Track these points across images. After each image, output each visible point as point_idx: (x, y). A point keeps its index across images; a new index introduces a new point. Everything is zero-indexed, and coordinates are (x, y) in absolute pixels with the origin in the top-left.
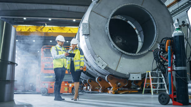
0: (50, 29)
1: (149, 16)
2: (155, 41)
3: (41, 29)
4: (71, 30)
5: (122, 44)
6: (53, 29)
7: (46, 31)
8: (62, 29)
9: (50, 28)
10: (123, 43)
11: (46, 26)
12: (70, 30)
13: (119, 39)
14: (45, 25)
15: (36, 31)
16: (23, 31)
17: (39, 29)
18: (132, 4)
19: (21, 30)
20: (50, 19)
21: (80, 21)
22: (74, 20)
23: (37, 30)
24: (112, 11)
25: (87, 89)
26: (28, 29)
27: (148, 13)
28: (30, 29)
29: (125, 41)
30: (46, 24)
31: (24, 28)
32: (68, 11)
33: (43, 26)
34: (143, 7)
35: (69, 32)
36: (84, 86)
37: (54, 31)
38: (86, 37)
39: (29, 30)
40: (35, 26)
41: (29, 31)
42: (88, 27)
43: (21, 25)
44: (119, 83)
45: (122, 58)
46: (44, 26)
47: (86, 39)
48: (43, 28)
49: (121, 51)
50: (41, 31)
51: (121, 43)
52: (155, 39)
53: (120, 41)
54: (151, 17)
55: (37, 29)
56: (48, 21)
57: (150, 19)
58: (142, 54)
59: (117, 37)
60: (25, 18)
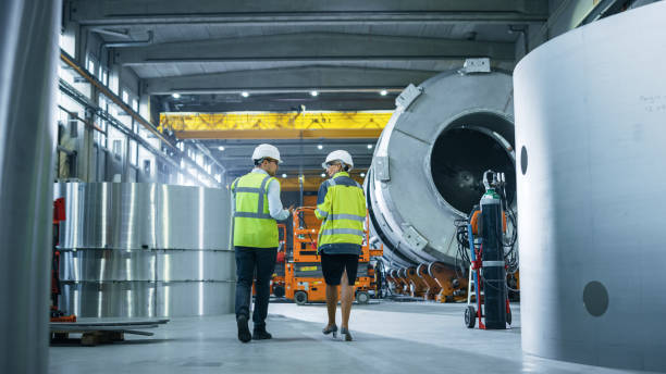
0: (316, 121)
3: (291, 122)
4: (376, 120)
6: (324, 120)
7: (305, 127)
8: (349, 117)
9: (315, 118)
11: (305, 112)
12: (372, 120)
13: (465, 178)
14: (301, 110)
15: (277, 128)
16: (240, 128)
17: (285, 122)
18: (480, 110)
19: (235, 126)
20: (314, 93)
22: (384, 93)
23: (279, 126)
25: (408, 291)
26: (254, 122)
28: (259, 121)
30: (303, 107)
31: (244, 120)
33: (295, 113)
34: (506, 114)
35: (372, 126)
36: (403, 284)
37: (327, 126)
38: (384, 185)
39: (256, 125)
40: (275, 114)
41: (256, 128)
42: (387, 165)
43: (235, 113)
44: (455, 281)
46: (298, 114)
47: (385, 188)
48: (296, 117)
49: (458, 212)
50: (291, 127)
53: (470, 183)
55: (279, 122)
56: (309, 96)
59: (461, 174)
60: (245, 94)
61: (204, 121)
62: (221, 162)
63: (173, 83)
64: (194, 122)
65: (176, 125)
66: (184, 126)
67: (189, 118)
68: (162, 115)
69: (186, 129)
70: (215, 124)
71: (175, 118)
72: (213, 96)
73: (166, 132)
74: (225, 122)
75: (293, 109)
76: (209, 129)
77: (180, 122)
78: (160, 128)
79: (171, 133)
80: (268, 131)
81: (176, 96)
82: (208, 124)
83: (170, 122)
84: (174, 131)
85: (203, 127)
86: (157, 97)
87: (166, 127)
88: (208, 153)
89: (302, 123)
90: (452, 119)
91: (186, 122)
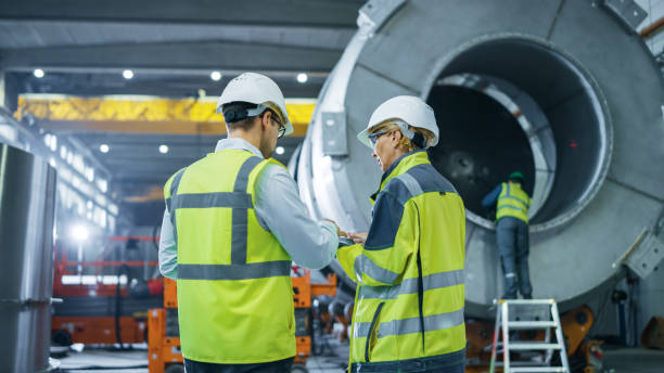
1: (576, 78)
2: (600, 177)
3: (186, 111)
5: (472, 182)
7: (203, 119)
10: (477, 179)
11: (203, 99)
13: (461, 162)
14: (197, 96)
15: (169, 119)
16: (122, 117)
17: (178, 111)
18: (509, 35)
19: (116, 114)
20: (216, 76)
21: (324, 80)
22: (302, 78)
23: (171, 115)
24: (433, 61)
26: (138, 110)
27: (572, 67)
28: (146, 110)
29: (486, 171)
30: (202, 93)
31: (127, 108)
32: (281, 46)
33: (191, 100)
34: (553, 44)
38: (338, 164)
39: (143, 114)
40: (166, 99)
41: (142, 119)
42: (343, 128)
45: (472, 243)
46: (196, 102)
47: (339, 170)
48: (192, 106)
49: (471, 216)
50: (185, 118)
51: (470, 177)
52: (603, 170)
53: (469, 170)
54: (586, 84)
55: (172, 112)
56: (208, 79)
57: (582, 91)
58: (551, 230)
60: (128, 74)
61: (75, 108)
62: (108, 166)
63: (36, 56)
64: (62, 107)
65: (39, 112)
66: (49, 113)
67: (56, 103)
68: (22, 98)
69: (52, 118)
70: (90, 112)
71: (37, 103)
72: (89, 76)
73: (25, 120)
74: (102, 108)
75: (188, 95)
76: (81, 117)
77: (45, 108)
78: (18, 115)
79: (31, 122)
80: (156, 124)
81: (39, 73)
82: (81, 112)
83: (31, 108)
84: (36, 119)
85: (74, 115)
86: (15, 74)
87: (26, 113)
88: (88, 153)
89: (200, 114)
90: (461, 48)
91: (52, 108)
